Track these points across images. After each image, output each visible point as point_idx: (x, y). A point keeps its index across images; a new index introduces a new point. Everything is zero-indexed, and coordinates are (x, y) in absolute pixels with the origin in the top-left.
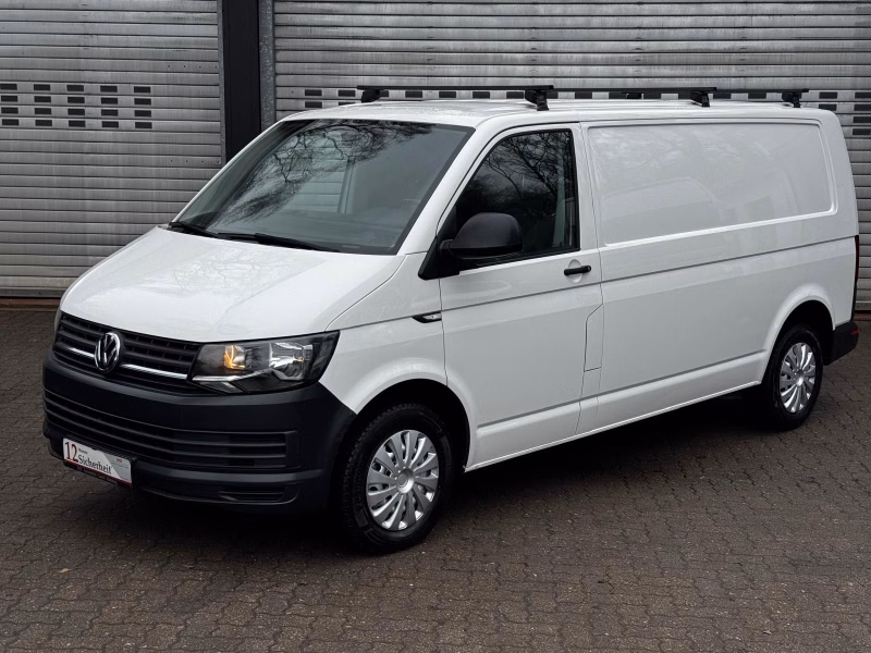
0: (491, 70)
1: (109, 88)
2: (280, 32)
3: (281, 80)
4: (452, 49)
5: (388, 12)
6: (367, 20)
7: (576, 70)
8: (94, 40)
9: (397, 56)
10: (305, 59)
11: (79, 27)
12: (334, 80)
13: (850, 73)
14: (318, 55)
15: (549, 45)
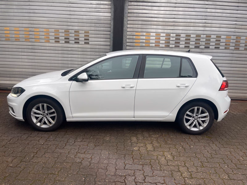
0: (192, 28)
1: (77, 31)
2: (129, 15)
3: (128, 30)
4: (181, 22)
5: (162, 10)
6: (156, 12)
7: (217, 29)
8: (73, 17)
9: (164, 23)
10: (136, 23)
11: (69, 13)
12: (144, 30)
14: (140, 22)
15: (210, 21)
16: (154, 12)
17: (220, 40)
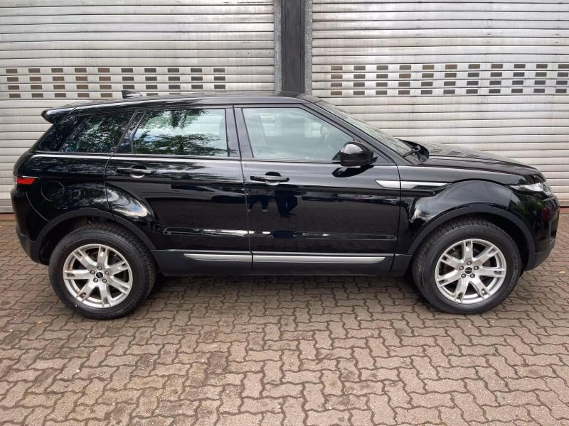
1: (196, 70)
2: (316, 25)
3: (315, 60)
4: (432, 36)
5: (390, 9)
6: (376, 16)
8: (186, 36)
9: (395, 41)
10: (332, 45)
11: (175, 27)
12: (351, 59)
14: (341, 42)
15: (499, 32)
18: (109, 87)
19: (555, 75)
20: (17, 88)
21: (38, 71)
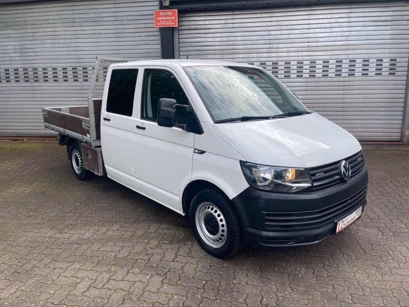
0: (254, 55)
2: (181, 45)
4: (240, 48)
5: (218, 36)
7: (285, 54)
9: (221, 52)
11: (116, 48)
13: (388, 52)
14: (194, 53)
15: (275, 46)
16: (209, 39)
17: (290, 68)
18: (87, 76)
19: (308, 67)
20: (47, 77)
21: (56, 69)
